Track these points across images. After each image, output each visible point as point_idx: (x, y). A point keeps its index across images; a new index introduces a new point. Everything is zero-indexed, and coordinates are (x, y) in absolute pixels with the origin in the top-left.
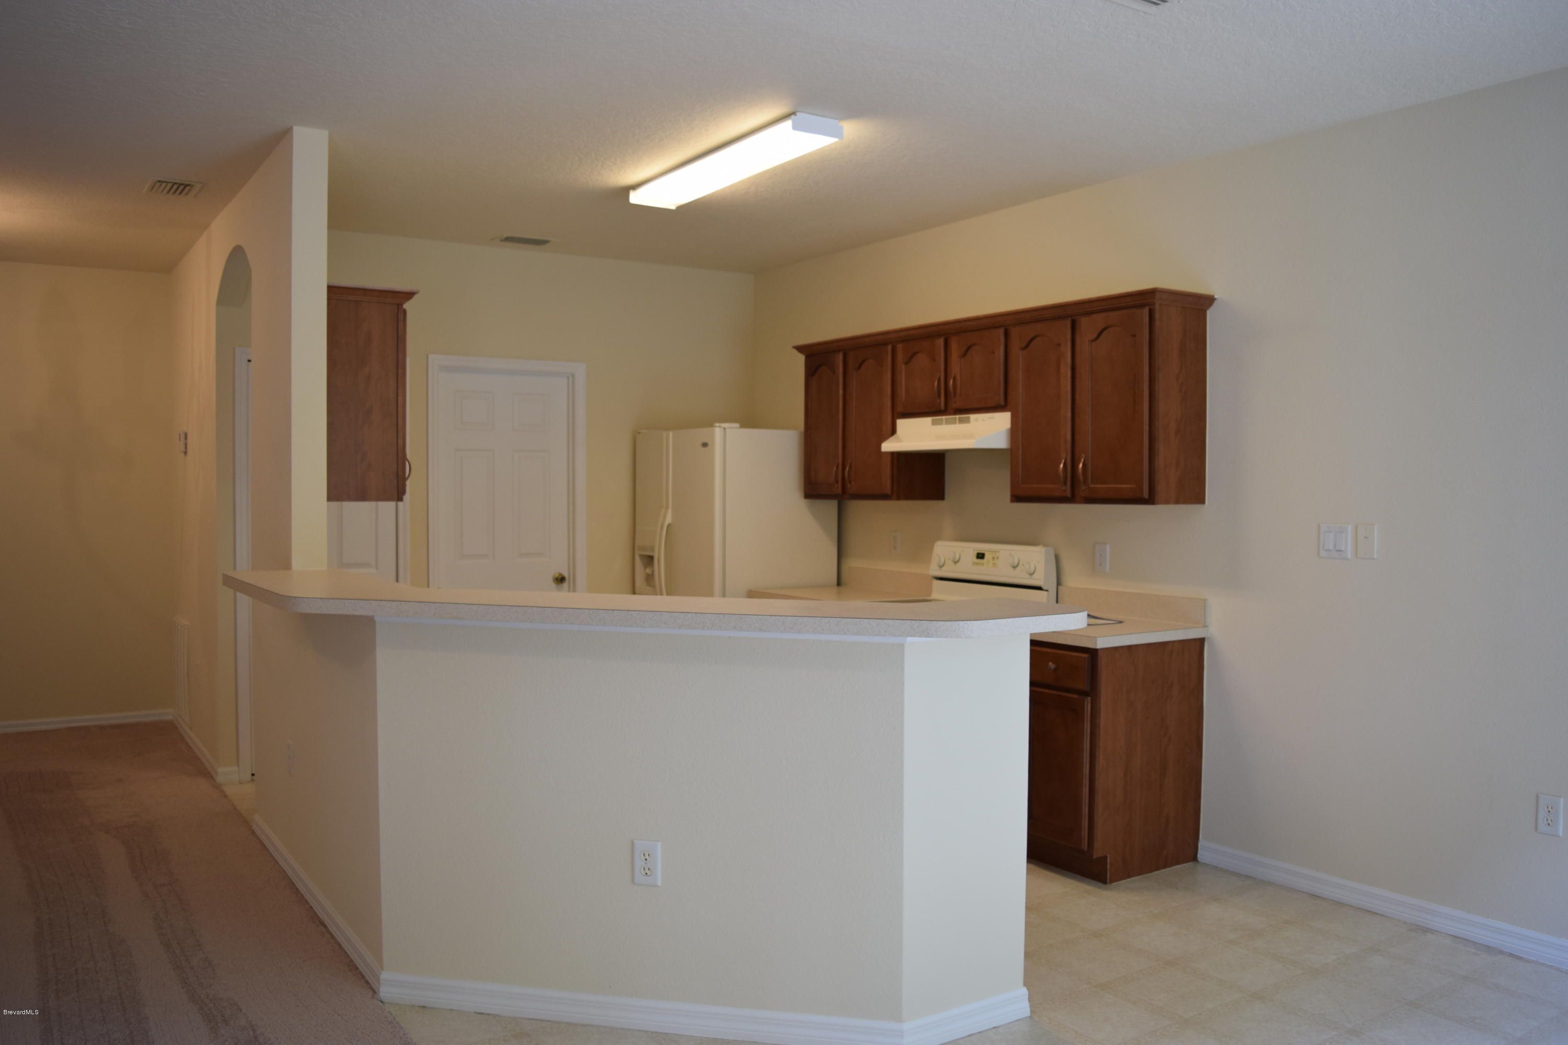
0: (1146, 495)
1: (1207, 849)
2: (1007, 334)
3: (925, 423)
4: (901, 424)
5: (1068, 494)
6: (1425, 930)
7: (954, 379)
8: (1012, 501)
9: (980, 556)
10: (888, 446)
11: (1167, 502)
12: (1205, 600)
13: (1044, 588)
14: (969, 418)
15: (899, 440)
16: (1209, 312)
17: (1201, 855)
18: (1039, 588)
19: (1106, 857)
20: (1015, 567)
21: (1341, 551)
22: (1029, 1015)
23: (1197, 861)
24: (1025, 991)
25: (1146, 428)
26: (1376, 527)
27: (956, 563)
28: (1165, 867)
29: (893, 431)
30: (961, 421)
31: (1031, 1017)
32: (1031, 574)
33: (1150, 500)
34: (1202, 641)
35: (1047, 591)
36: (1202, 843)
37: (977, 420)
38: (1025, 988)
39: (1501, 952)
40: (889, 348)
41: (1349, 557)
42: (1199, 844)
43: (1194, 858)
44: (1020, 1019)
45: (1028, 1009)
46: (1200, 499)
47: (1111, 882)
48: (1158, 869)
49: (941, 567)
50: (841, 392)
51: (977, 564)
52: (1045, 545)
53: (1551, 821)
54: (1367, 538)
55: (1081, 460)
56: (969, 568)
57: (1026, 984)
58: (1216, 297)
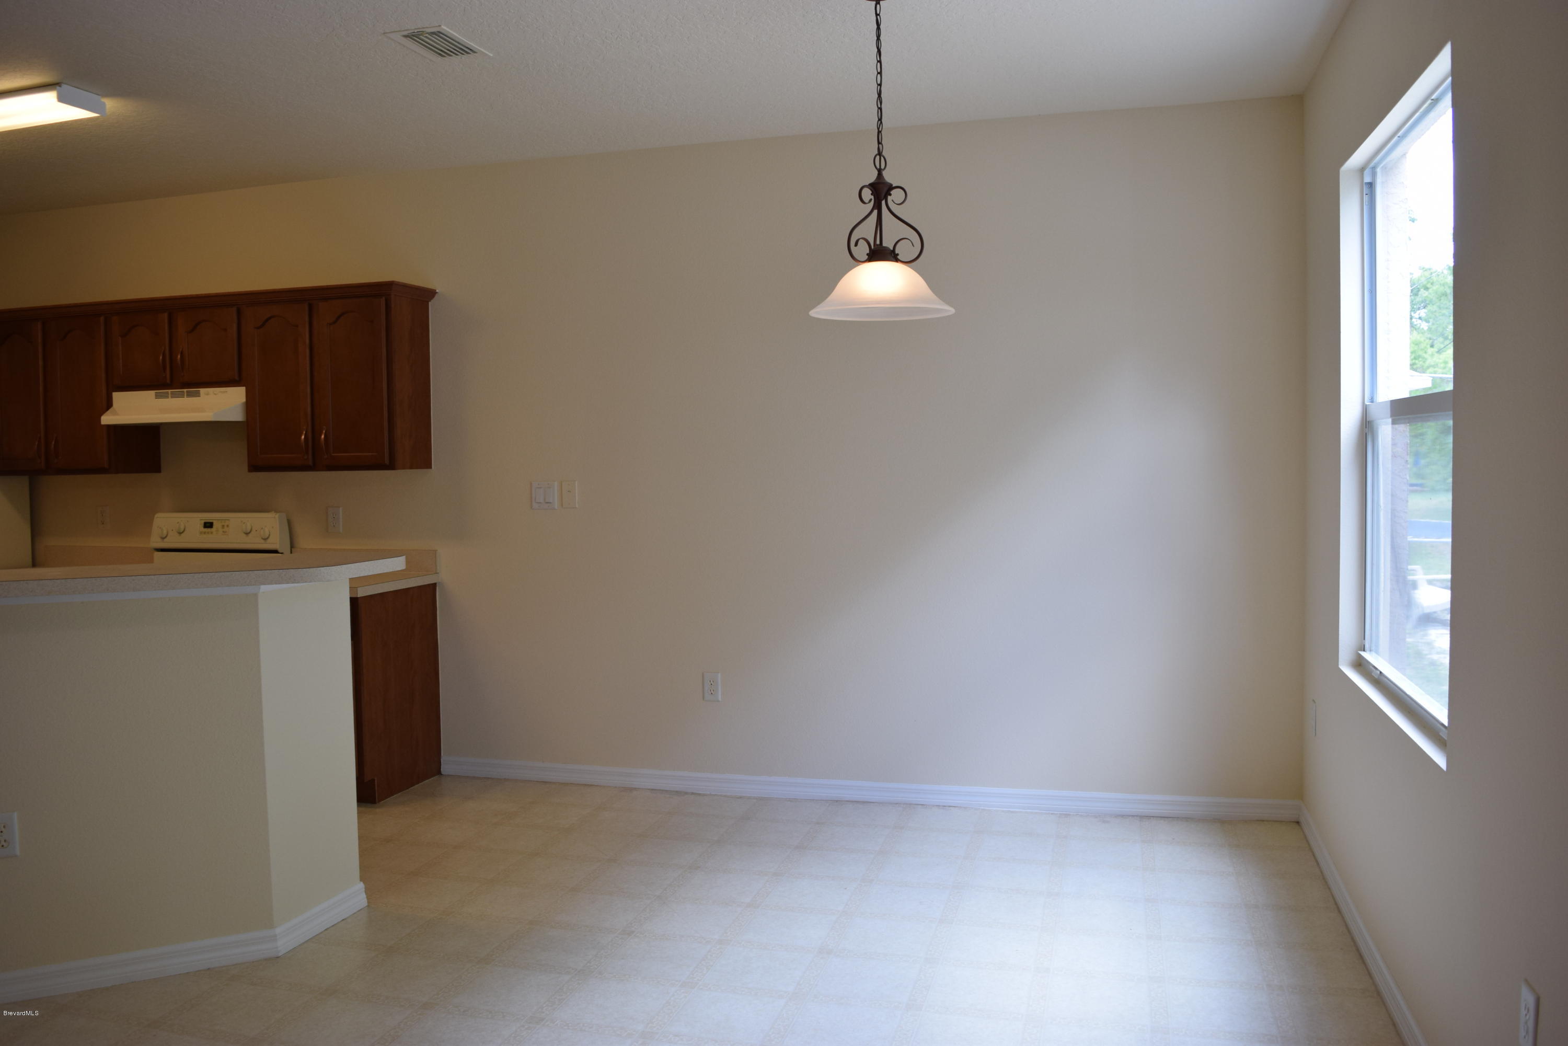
0: (387, 462)
1: (448, 764)
2: (239, 312)
3: (148, 396)
4: (117, 396)
5: (311, 463)
6: (631, 790)
7: (182, 353)
8: (250, 471)
9: (208, 525)
10: (107, 419)
11: (404, 468)
12: (436, 551)
13: (280, 551)
14: (199, 392)
15: (116, 414)
16: (430, 303)
17: (445, 769)
18: (276, 552)
19: (374, 780)
20: (247, 534)
21: (550, 503)
22: (367, 905)
23: (442, 775)
24: (361, 886)
25: (385, 402)
26: (576, 482)
27: (180, 533)
28: (418, 783)
29: (109, 405)
30: (190, 395)
31: (368, 906)
32: (265, 539)
33: (391, 466)
34: (434, 586)
35: (282, 553)
36: (444, 758)
37: (208, 394)
38: (362, 883)
39: (686, 793)
40: (102, 319)
41: (556, 507)
42: (442, 760)
43: (438, 772)
44: (361, 910)
45: (366, 900)
46: (427, 464)
47: (379, 801)
48: (413, 785)
49: (163, 538)
50: (41, 363)
51: (205, 533)
52: (276, 512)
53: (713, 690)
54: (570, 492)
55: (323, 432)
56: (194, 535)
57: (362, 879)
58: (437, 291)
